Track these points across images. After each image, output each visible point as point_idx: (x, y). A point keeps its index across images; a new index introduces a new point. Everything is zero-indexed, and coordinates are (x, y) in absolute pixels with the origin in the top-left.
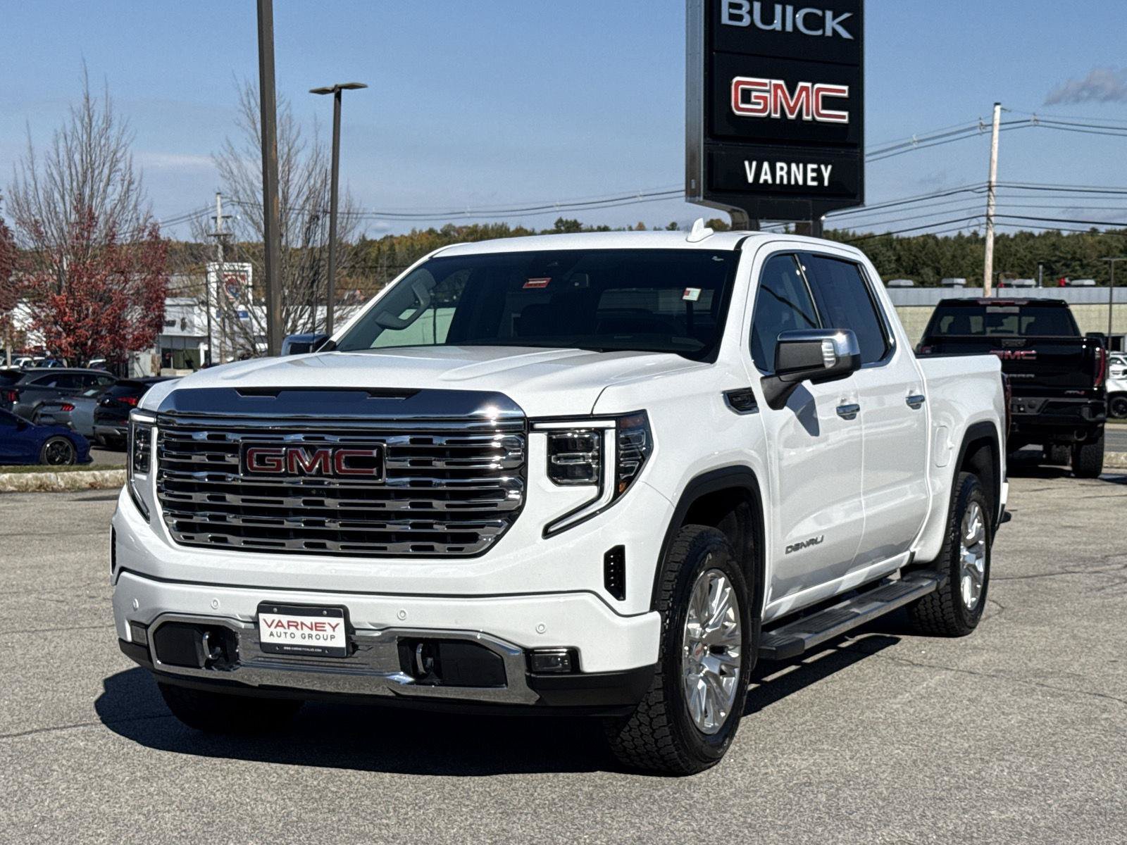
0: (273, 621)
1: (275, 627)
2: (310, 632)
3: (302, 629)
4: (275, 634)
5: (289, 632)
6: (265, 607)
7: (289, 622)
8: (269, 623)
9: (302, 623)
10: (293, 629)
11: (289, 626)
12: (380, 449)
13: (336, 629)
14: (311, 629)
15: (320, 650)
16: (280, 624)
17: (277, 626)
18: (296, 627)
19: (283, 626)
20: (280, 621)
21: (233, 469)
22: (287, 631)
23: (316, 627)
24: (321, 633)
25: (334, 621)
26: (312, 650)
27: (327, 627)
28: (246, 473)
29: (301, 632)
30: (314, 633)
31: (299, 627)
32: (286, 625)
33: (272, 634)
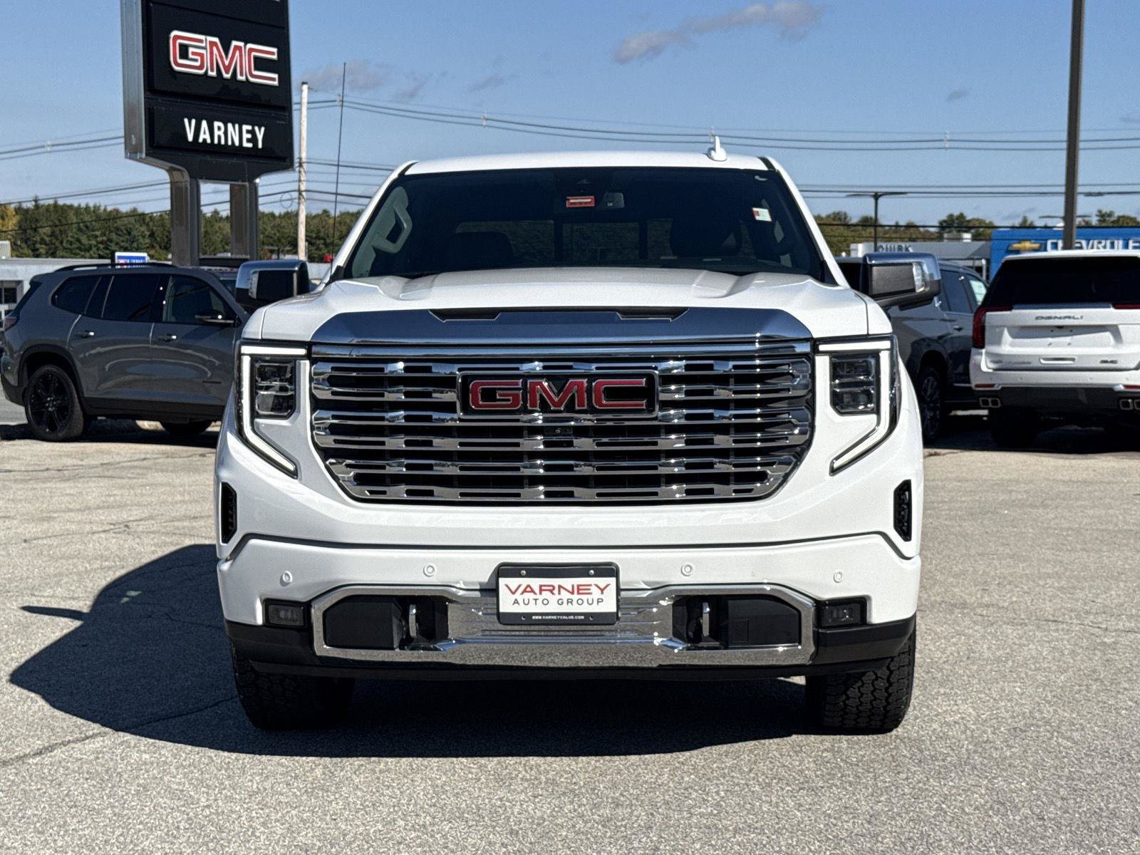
0: (519, 586)
1: (522, 593)
2: (570, 596)
3: (559, 593)
4: (521, 601)
5: (540, 598)
6: (506, 570)
7: (541, 586)
8: (513, 590)
9: (560, 587)
10: (546, 594)
11: (541, 591)
12: (650, 378)
13: (605, 591)
14: (572, 593)
15: (583, 617)
16: (529, 589)
17: (525, 591)
18: (551, 591)
19: (532, 591)
20: (528, 586)
21: (449, 407)
22: (538, 596)
23: (578, 590)
24: (584, 597)
25: (602, 581)
26: (572, 617)
27: (594, 589)
28: (466, 409)
29: (557, 597)
30: (575, 597)
31: (556, 591)
32: (537, 590)
33: (516, 602)
